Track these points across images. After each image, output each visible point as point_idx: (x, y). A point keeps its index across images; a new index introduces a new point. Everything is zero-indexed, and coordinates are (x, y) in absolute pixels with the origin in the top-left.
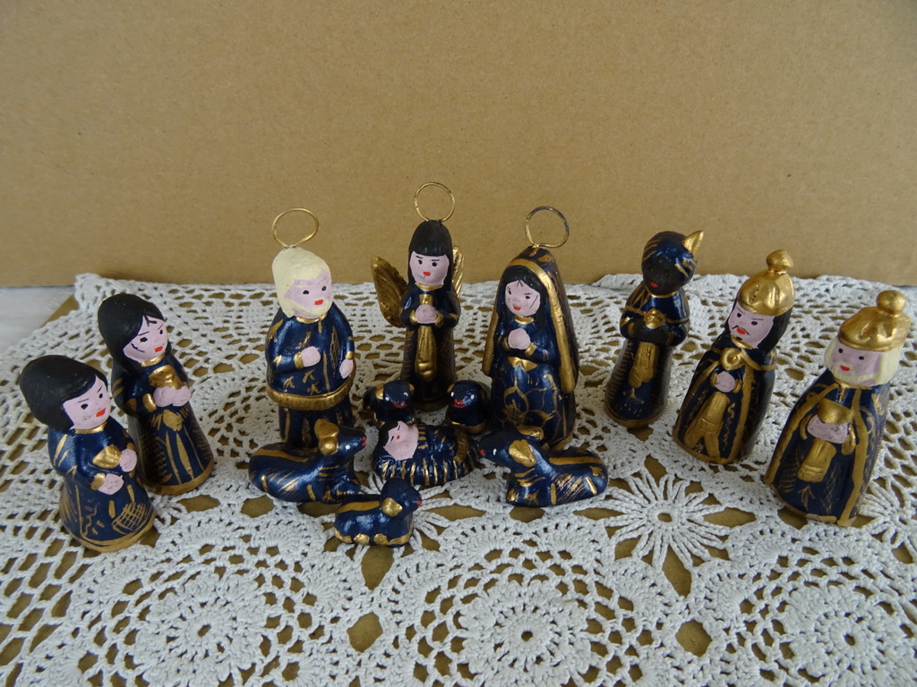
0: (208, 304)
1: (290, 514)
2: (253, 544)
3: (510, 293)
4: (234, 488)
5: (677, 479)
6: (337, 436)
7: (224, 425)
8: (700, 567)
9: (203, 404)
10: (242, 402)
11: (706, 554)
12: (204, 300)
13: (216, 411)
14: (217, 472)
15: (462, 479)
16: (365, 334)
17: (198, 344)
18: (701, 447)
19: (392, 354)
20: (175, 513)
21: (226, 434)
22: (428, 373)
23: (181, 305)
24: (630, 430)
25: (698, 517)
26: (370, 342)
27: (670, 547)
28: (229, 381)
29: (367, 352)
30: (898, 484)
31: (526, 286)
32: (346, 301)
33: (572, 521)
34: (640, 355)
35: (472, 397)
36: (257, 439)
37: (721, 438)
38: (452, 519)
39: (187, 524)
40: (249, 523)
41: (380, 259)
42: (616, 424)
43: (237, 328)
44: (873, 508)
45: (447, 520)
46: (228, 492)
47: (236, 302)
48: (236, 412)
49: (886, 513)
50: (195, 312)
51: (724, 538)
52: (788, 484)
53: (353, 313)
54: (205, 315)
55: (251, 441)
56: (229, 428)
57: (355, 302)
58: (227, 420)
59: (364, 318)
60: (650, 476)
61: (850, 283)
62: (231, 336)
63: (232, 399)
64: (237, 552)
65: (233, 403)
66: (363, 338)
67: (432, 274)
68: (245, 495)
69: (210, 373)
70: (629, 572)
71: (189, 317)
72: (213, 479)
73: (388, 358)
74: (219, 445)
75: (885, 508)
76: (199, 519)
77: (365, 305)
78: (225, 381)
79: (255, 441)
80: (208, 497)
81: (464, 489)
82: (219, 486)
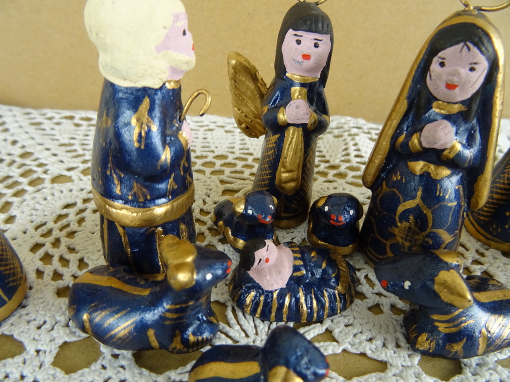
0: (58, 124)
1: (122, 367)
3: (442, 64)
4: (48, 326)
6: (194, 261)
7: (51, 239)
9: (31, 215)
10: (77, 214)
12: (55, 121)
13: (45, 224)
14: (30, 301)
15: (344, 313)
16: (209, 154)
17: (40, 156)
19: (236, 172)
21: (51, 251)
22: (292, 184)
23: (32, 124)
26: (214, 160)
28: (66, 192)
29: (212, 169)
31: (475, 50)
35: (352, 212)
36: (88, 258)
41: (238, 55)
43: (83, 144)
46: (39, 332)
47: (85, 123)
48: (68, 225)
50: (44, 130)
53: (195, 136)
54: (53, 132)
55: (81, 261)
56: (57, 243)
57: (196, 128)
58: (56, 234)
59: (206, 140)
62: (75, 151)
63: (65, 211)
65: (66, 215)
66: (206, 157)
67: (312, 58)
68: (63, 336)
69: (47, 184)
71: (37, 135)
72: (23, 311)
73: (233, 175)
74: (40, 265)
77: (206, 130)
78: (62, 192)
79: (86, 260)
80: (11, 337)
81: (350, 328)
82: (29, 322)
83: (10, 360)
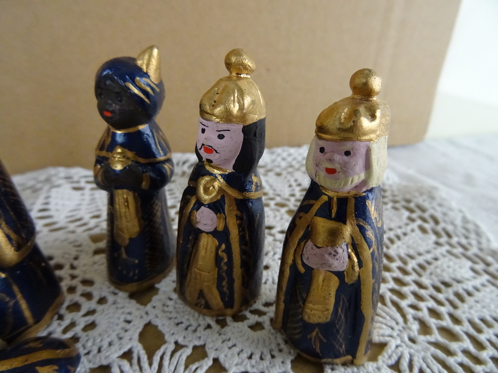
5: (178, 346)
18: (203, 302)
24: (132, 296)
34: (117, 207)
37: (219, 287)
42: (117, 291)
44: (382, 332)
49: (395, 334)
52: (295, 328)
60: (142, 352)
75: (392, 329)
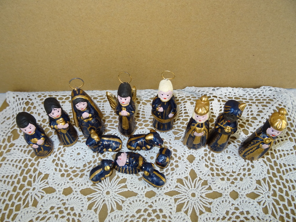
1: (78, 194)
2: (66, 206)
7: (57, 158)
8: (201, 216)
11: (204, 211)
14: (55, 178)
20: (42, 194)
21: (58, 162)
25: (203, 195)
27: (193, 207)
30: (269, 181)
32: (97, 100)
33: (164, 197)
38: (127, 197)
39: (46, 199)
40: (65, 198)
45: (125, 198)
46: (58, 186)
49: (264, 193)
51: (210, 203)
56: (59, 159)
60: (190, 178)
61: (272, 89)
64: (61, 209)
67: (125, 103)
68: (64, 187)
70: (179, 217)
72: (54, 181)
73: (110, 127)
74: (55, 167)
75: (264, 191)
76: (50, 197)
79: (67, 164)
80: (52, 188)
81: (132, 184)
82: (55, 184)
83: (53, 193)
